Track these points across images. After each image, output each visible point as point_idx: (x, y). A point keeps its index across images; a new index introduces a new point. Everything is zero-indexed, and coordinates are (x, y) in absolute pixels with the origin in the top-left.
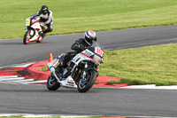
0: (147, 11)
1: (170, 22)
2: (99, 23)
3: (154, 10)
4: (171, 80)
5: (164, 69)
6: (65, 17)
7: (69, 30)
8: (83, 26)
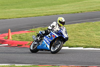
0: (63, 5)
1: (77, 11)
2: (37, 12)
3: (68, 4)
4: (77, 44)
5: (74, 38)
6: (17, 8)
7: (20, 16)
8: (28, 13)
